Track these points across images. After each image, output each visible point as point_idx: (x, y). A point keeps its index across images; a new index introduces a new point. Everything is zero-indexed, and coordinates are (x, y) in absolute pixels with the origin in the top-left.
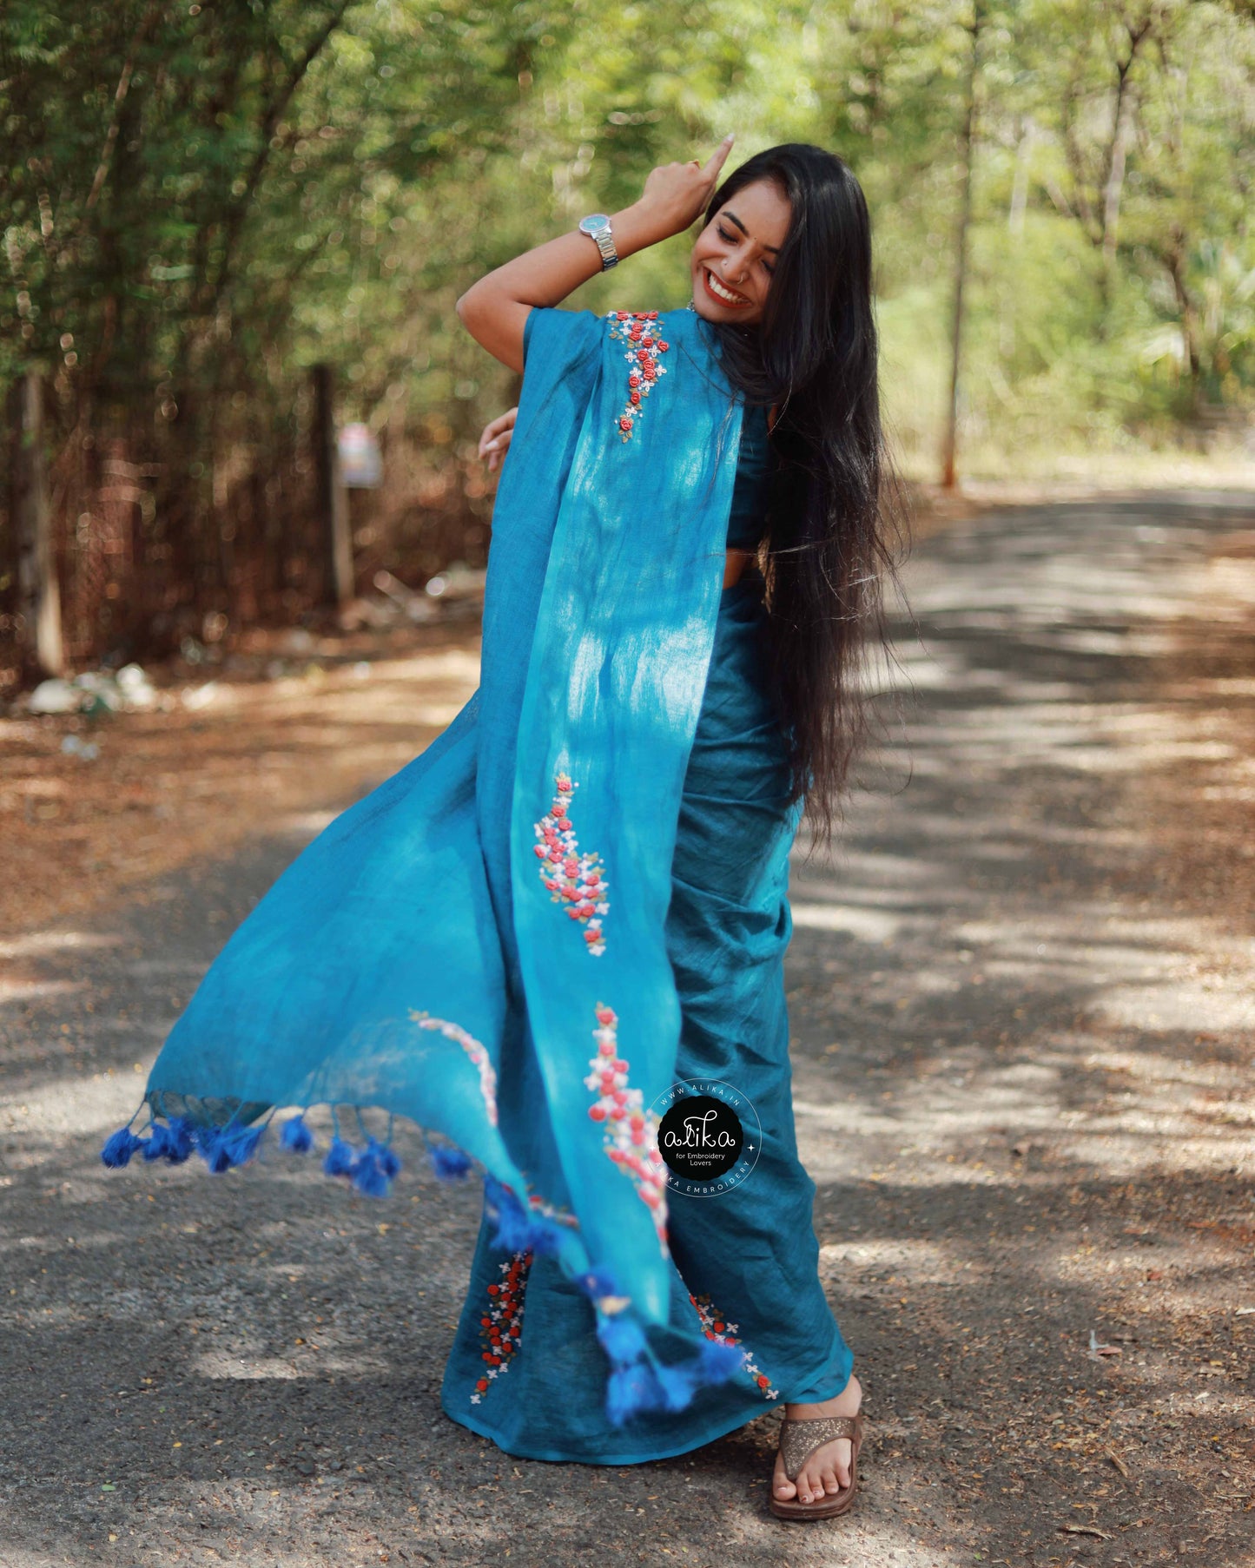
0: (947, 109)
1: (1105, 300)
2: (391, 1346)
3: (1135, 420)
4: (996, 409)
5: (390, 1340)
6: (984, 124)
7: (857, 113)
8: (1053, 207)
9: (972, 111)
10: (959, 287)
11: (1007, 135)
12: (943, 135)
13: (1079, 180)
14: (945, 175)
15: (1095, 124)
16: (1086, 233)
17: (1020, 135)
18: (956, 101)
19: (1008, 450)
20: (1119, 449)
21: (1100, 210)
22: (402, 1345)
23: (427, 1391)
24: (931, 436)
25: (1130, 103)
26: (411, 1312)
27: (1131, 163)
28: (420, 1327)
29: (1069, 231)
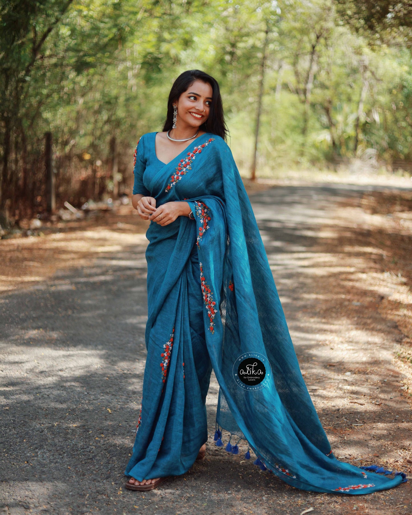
0: (256, 57)
1: (306, 121)
2: (57, 464)
3: (314, 161)
4: (268, 156)
5: (56, 462)
6: (268, 62)
7: (228, 58)
8: (290, 90)
9: (264, 58)
10: (259, 115)
11: (276, 66)
12: (255, 66)
13: (299, 82)
14: (255, 79)
15: (304, 64)
16: (300, 99)
17: (280, 67)
18: (260, 55)
19: (273, 168)
20: (308, 169)
21: (305, 92)
22: (61, 464)
23: (68, 480)
24: (248, 164)
25: (315, 57)
26: (64, 453)
27: (315, 77)
28: (67, 458)
29: (294, 98)
